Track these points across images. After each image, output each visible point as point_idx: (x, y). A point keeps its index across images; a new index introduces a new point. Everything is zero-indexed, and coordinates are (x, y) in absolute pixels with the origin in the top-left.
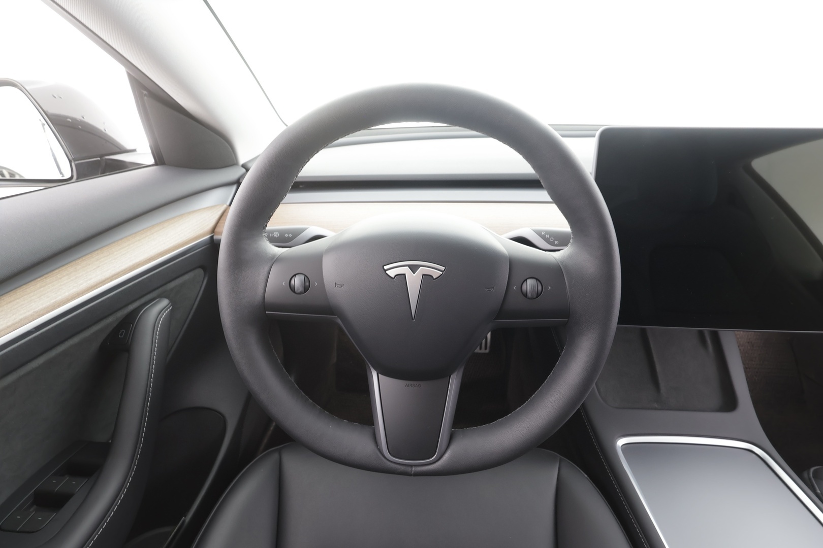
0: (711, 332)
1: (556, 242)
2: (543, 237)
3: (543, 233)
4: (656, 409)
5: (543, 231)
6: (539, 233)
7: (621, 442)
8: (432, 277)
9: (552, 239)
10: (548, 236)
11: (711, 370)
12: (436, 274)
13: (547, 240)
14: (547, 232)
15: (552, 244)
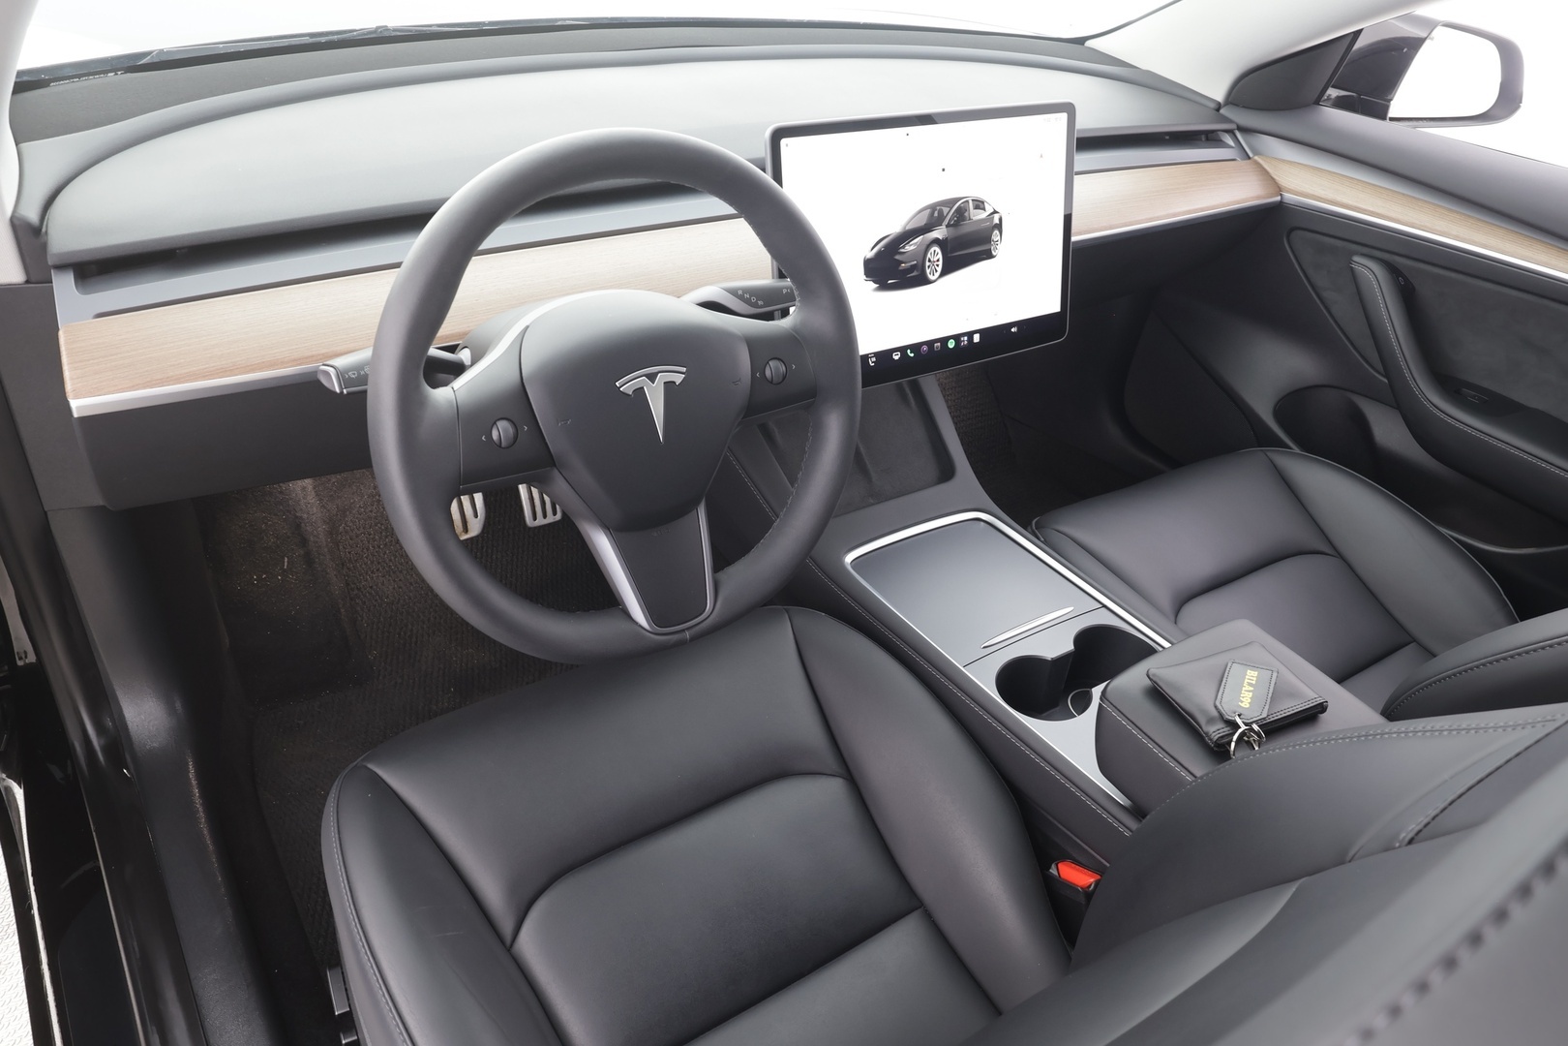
0: (910, 381)
1: (760, 303)
2: (741, 298)
3: (740, 292)
4: (873, 504)
5: (739, 289)
6: (733, 292)
7: (849, 558)
8: (674, 382)
9: (754, 300)
10: (747, 296)
11: (919, 433)
12: (678, 379)
13: (747, 302)
14: (746, 290)
15: (755, 305)
